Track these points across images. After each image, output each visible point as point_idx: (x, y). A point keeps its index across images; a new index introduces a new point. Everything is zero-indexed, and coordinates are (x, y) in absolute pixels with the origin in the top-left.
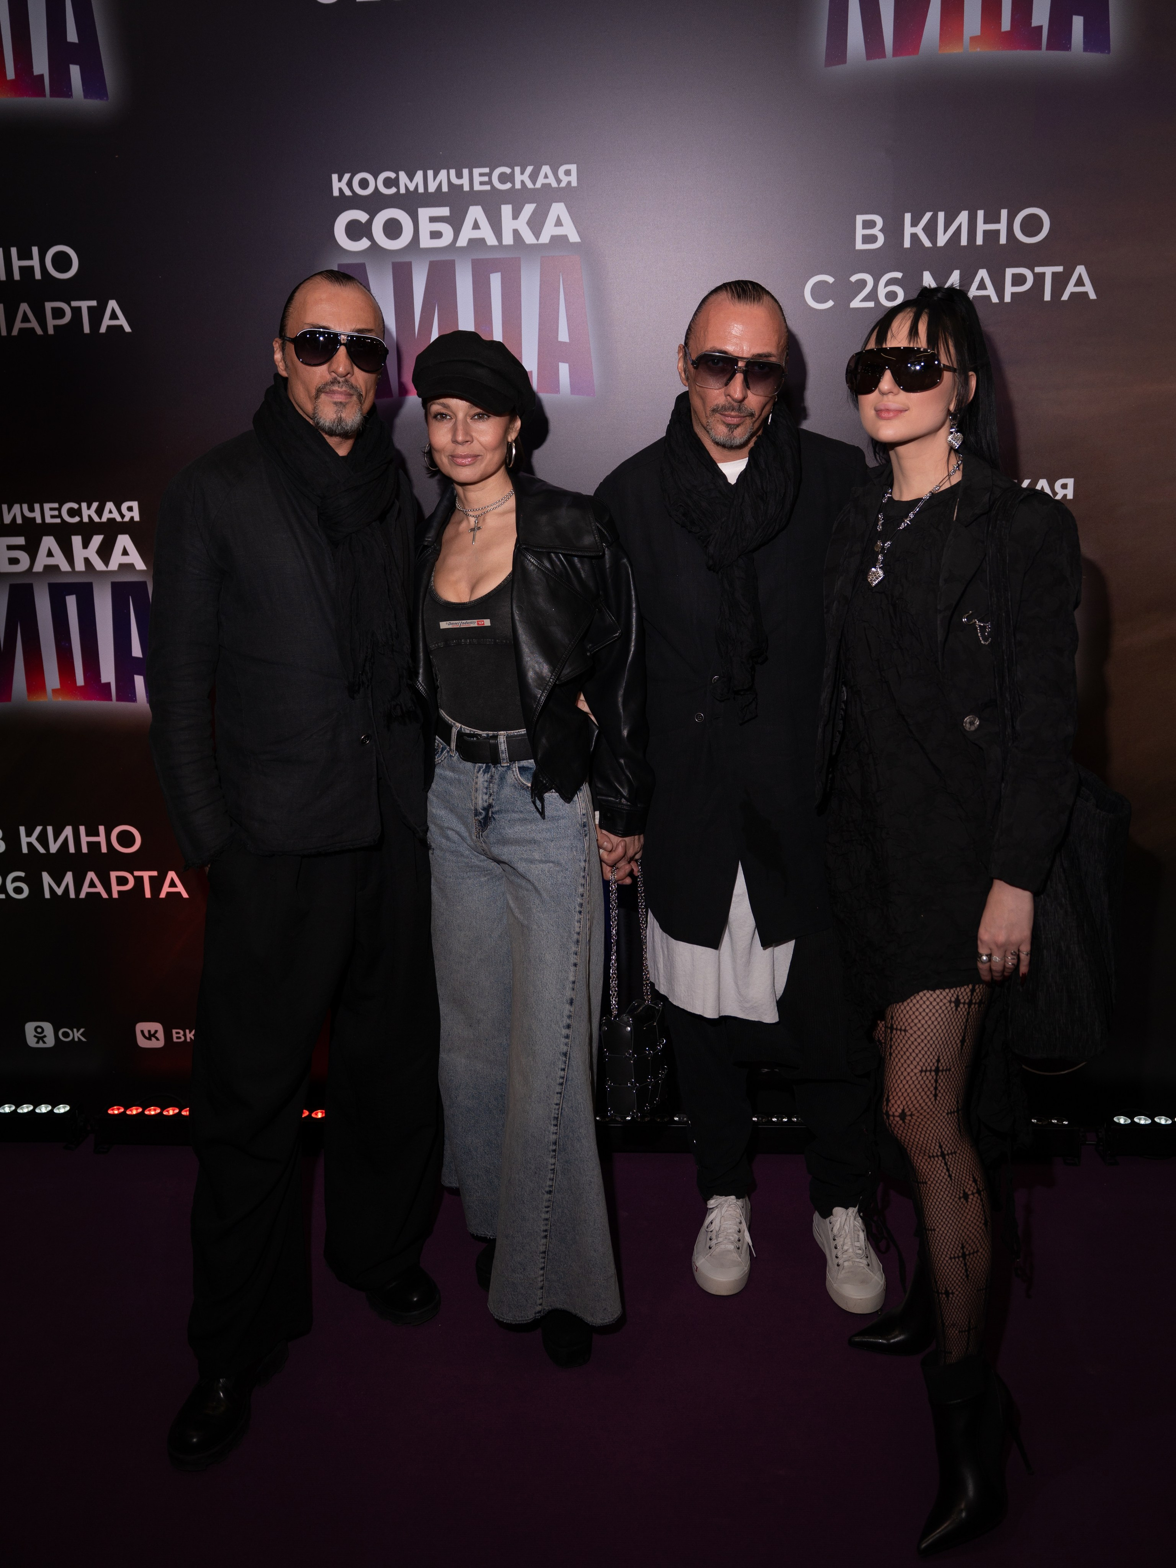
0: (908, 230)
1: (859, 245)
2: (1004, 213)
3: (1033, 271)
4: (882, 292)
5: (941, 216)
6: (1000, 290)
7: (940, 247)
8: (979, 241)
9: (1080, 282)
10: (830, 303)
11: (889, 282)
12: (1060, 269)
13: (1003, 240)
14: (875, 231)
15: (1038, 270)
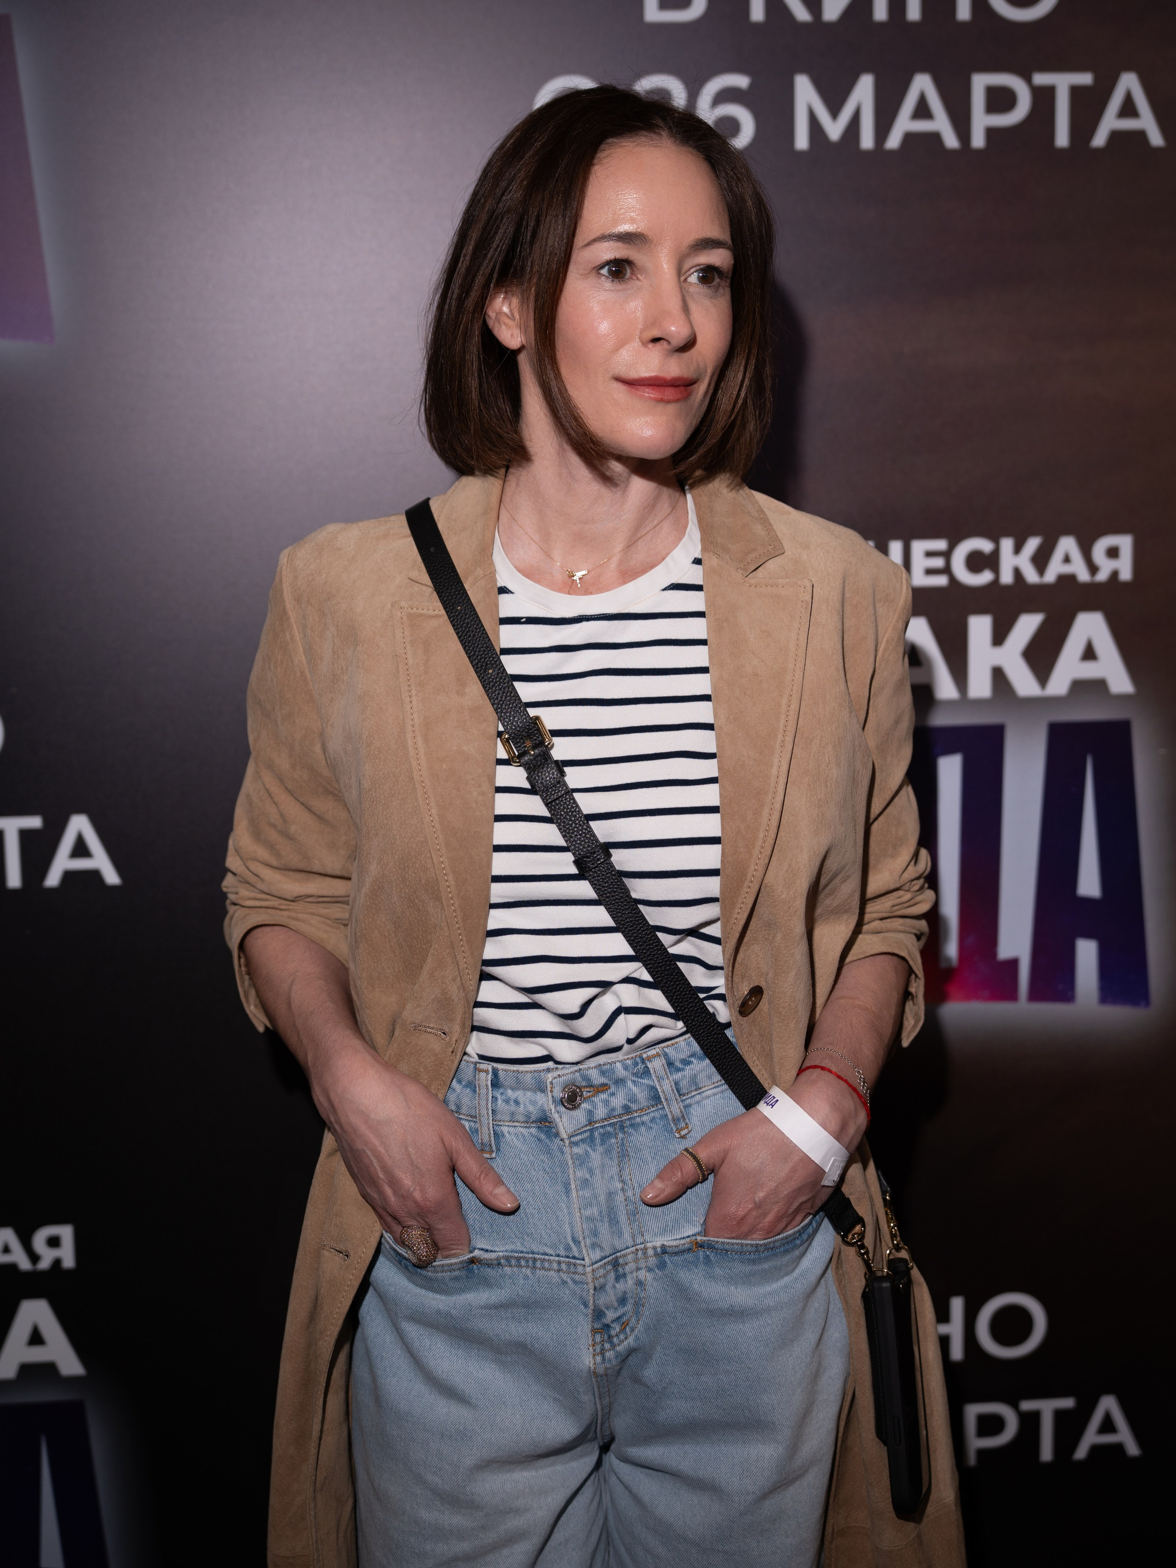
1: (653, 12)
3: (1028, 80)
6: (961, 120)
7: (831, 25)
8: (914, 13)
9: (1128, 109)
11: (726, 95)
12: (1085, 79)
13: (964, 11)
15: (1041, 79)
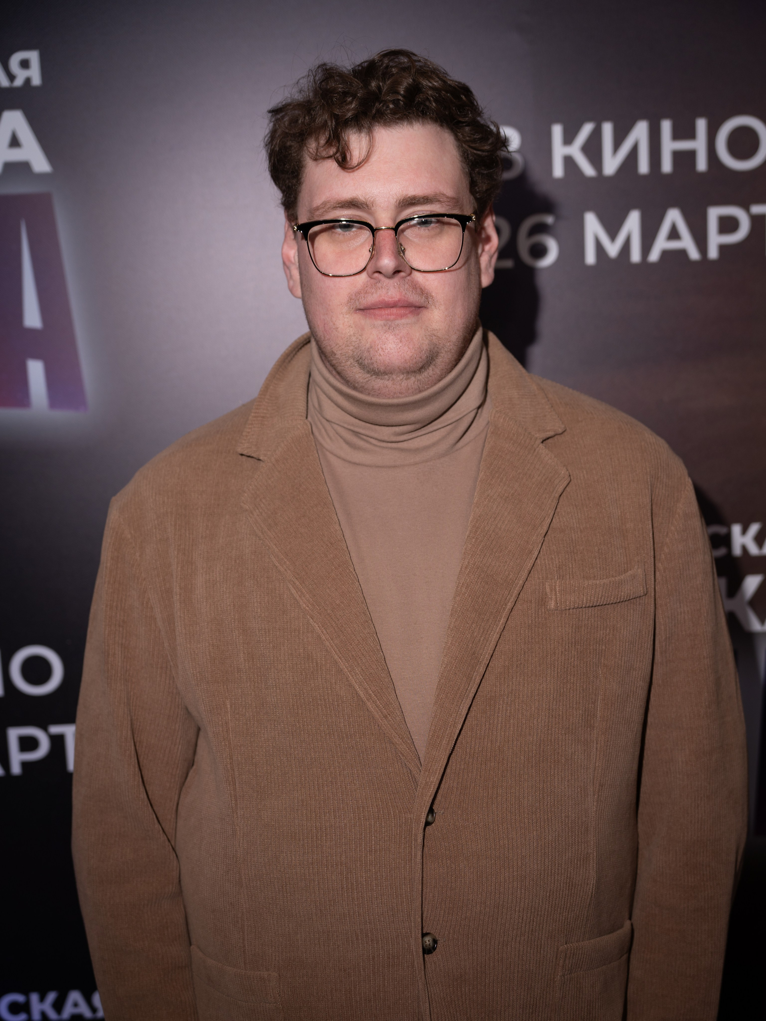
0: (559, 151)
2: (701, 125)
4: (525, 244)
5: (608, 129)
6: (701, 240)
7: (609, 176)
8: (667, 166)
11: (536, 230)
13: (702, 165)
14: (510, 154)
15: (756, 207)
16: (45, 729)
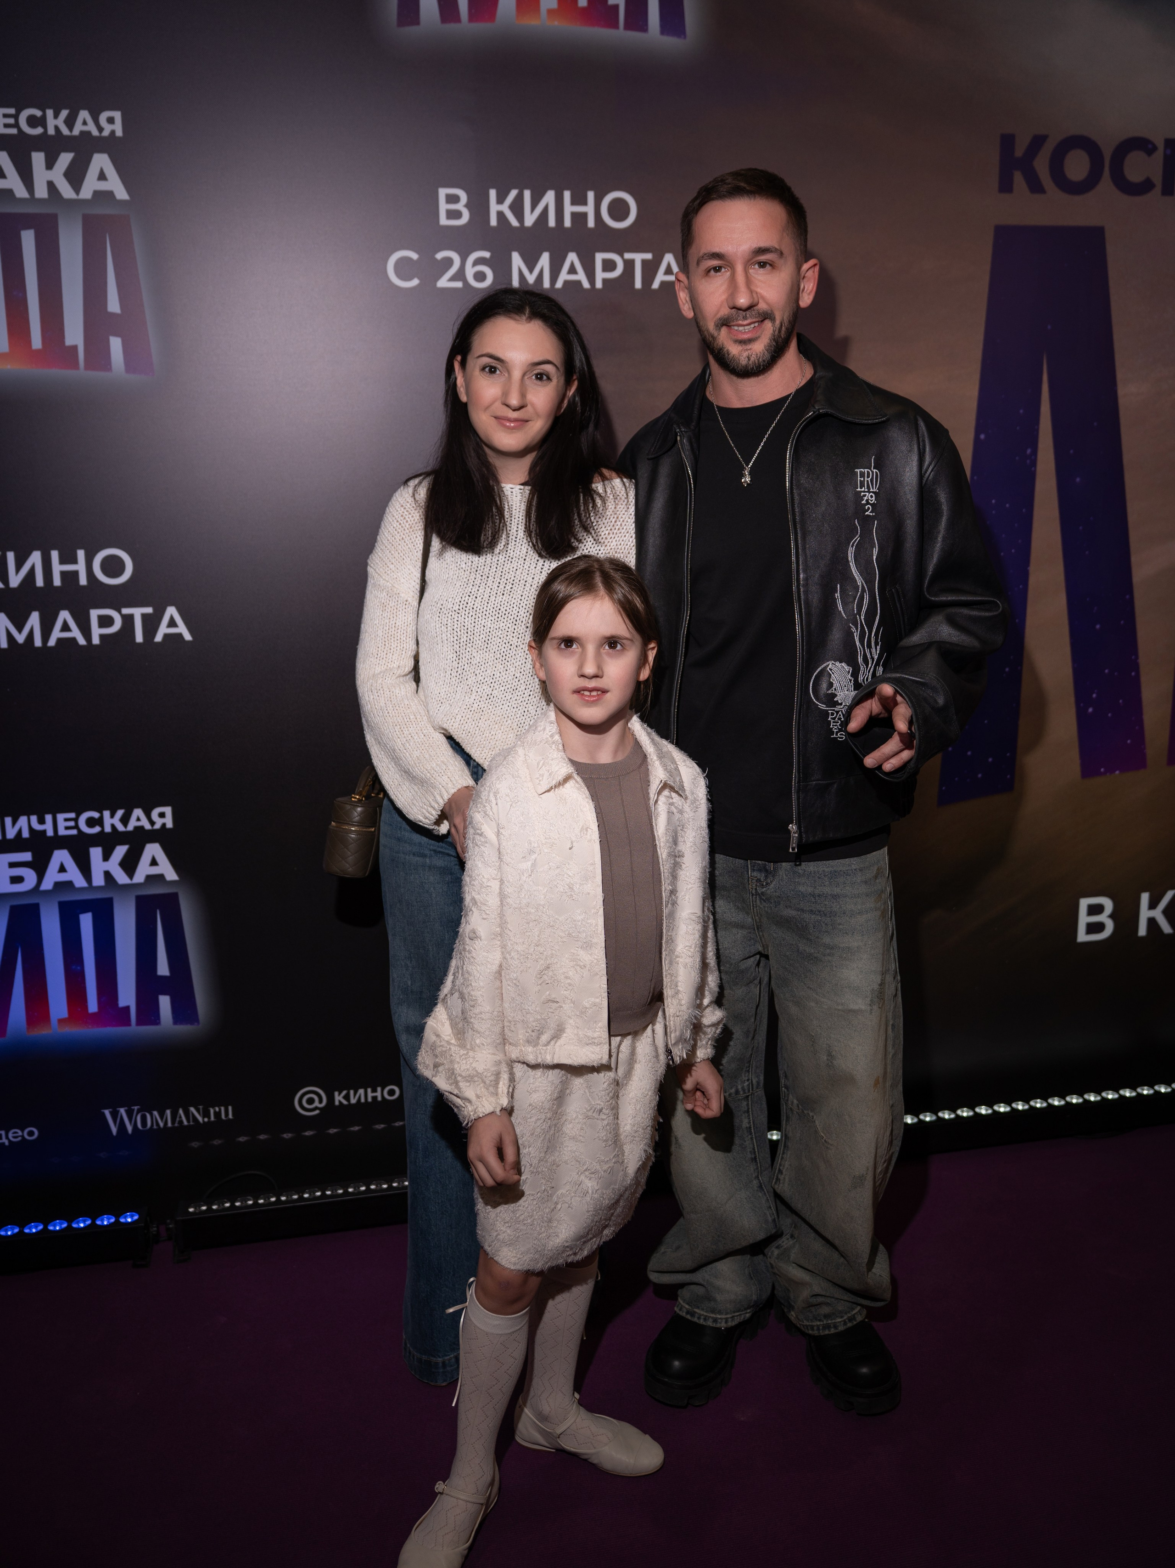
0: (494, 208)
1: (444, 221)
2: (591, 195)
3: (622, 257)
4: (470, 272)
5: (527, 194)
6: (591, 275)
7: (528, 229)
8: (568, 223)
10: (415, 282)
11: (479, 261)
13: (591, 223)
14: (460, 206)
15: (628, 256)
16: (120, 612)
